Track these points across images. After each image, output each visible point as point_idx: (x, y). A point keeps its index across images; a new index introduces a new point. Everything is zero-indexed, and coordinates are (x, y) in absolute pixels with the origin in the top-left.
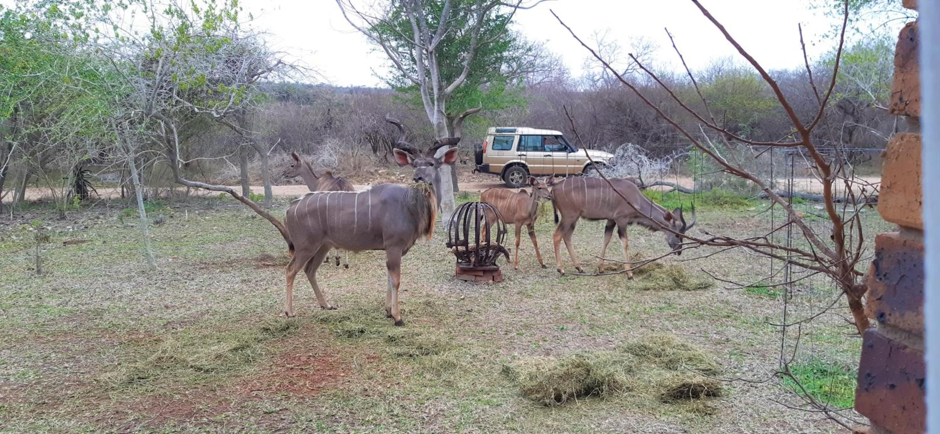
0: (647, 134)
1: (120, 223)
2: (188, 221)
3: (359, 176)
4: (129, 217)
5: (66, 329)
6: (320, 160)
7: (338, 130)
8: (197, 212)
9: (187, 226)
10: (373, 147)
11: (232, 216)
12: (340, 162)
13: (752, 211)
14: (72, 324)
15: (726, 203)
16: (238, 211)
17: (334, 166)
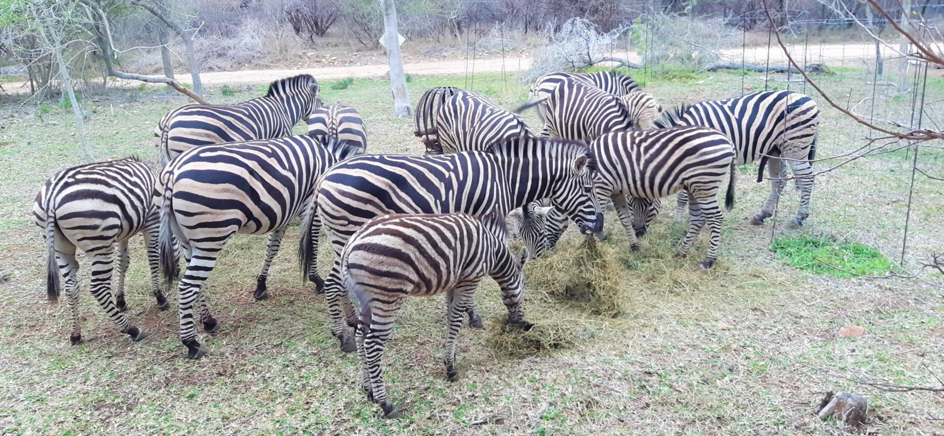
0: (585, 7)
1: (40, 121)
2: (115, 116)
3: (286, 60)
4: (47, 114)
5: (21, 242)
6: (242, 43)
7: (256, 10)
8: (121, 105)
9: (116, 122)
10: (295, 28)
11: (163, 109)
12: (265, 44)
13: (701, 85)
14: (26, 238)
15: (674, 77)
16: (167, 102)
17: (258, 50)
